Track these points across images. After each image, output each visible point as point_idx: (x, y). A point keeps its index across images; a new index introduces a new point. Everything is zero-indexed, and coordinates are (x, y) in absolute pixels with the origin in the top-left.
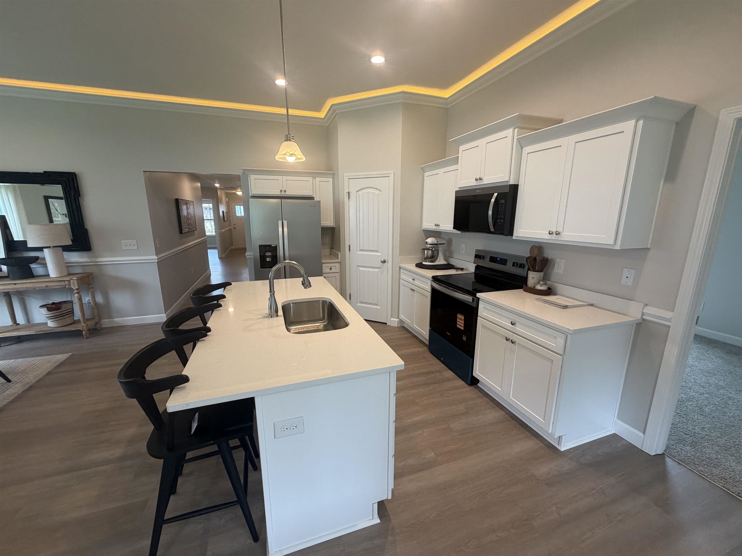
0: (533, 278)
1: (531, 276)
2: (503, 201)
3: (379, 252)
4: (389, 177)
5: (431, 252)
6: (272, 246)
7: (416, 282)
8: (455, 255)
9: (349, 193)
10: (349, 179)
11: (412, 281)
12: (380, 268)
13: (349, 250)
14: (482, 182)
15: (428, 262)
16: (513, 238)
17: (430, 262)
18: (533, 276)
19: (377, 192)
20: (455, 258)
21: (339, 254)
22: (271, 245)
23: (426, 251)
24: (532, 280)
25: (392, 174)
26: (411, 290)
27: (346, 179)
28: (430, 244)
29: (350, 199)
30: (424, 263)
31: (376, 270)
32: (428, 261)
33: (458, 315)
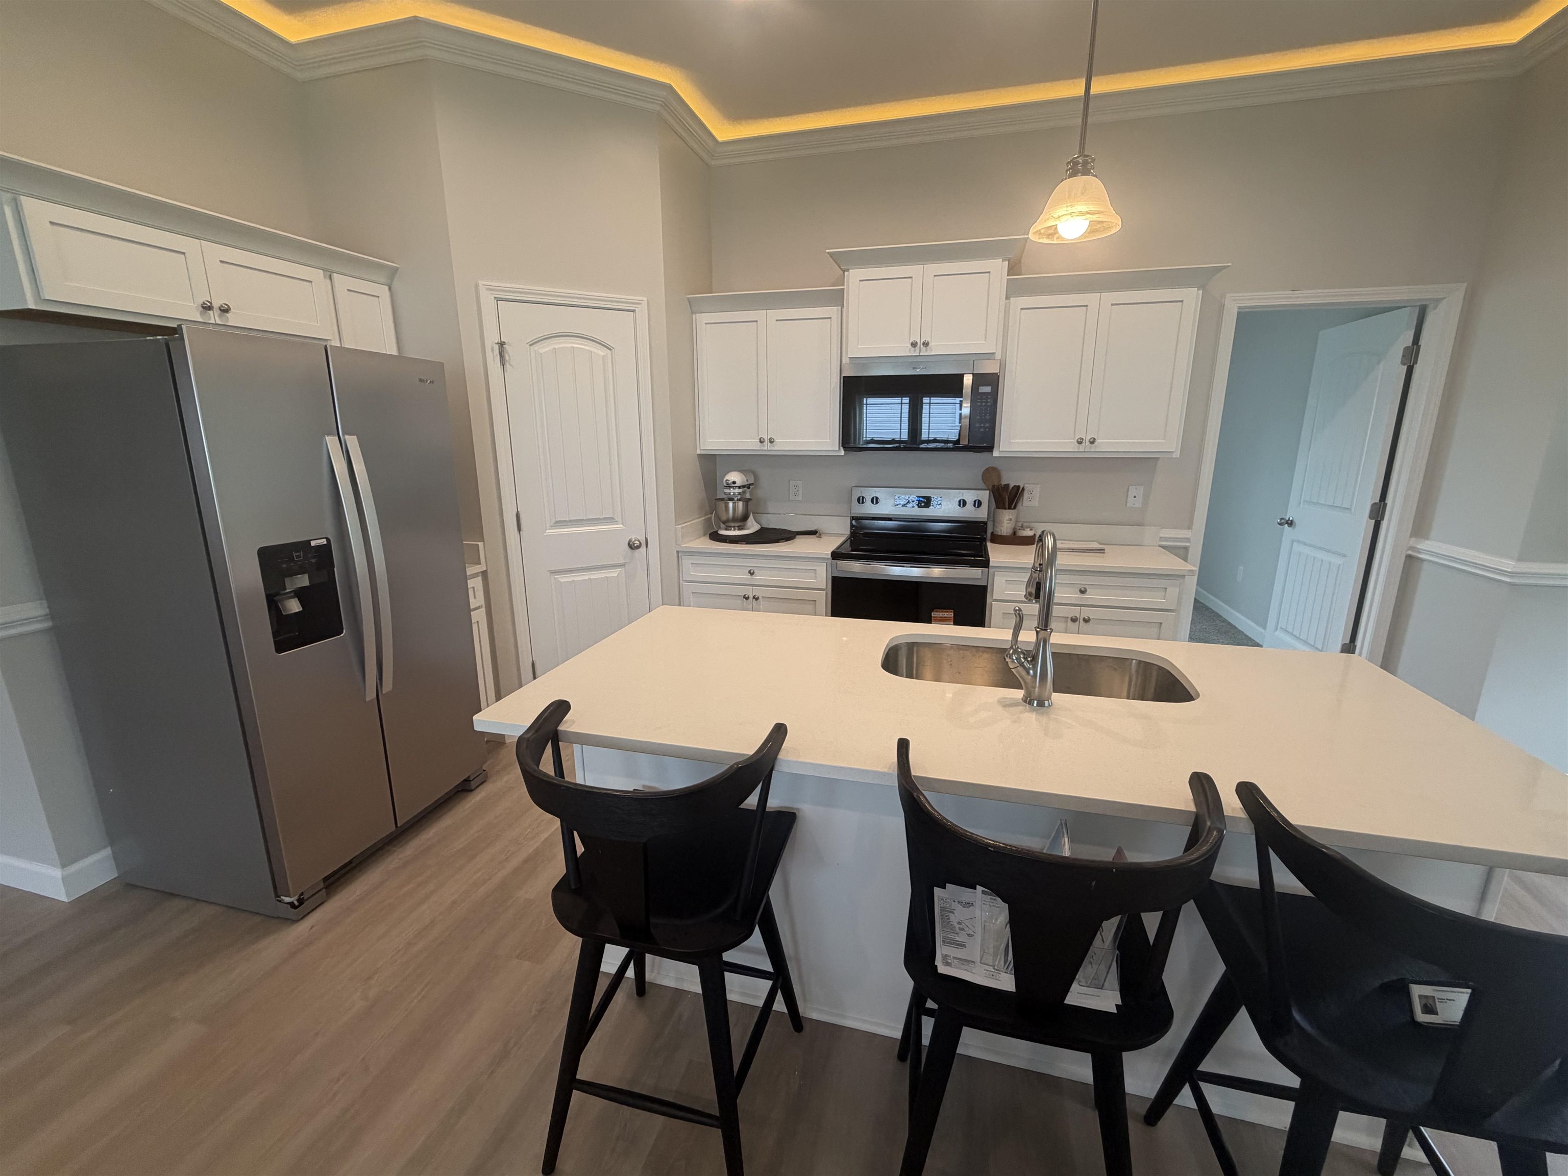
0: (1011, 520)
1: (1007, 518)
2: (987, 389)
3: (616, 522)
4: (633, 311)
5: (743, 505)
6: (313, 543)
7: (759, 577)
8: (771, 507)
9: (502, 344)
10: (498, 299)
11: (750, 577)
12: (623, 565)
13: (519, 529)
14: (927, 350)
15: (734, 530)
16: (994, 455)
17: (739, 529)
18: (1010, 517)
19: (601, 352)
20: (770, 512)
21: (481, 544)
22: (309, 542)
23: (731, 504)
24: (1008, 523)
25: (644, 305)
26: (747, 598)
27: (487, 300)
28: (739, 487)
29: (507, 366)
30: (723, 532)
31: (614, 573)
32: (734, 527)
33: (932, 613)
